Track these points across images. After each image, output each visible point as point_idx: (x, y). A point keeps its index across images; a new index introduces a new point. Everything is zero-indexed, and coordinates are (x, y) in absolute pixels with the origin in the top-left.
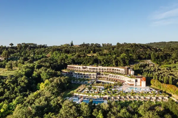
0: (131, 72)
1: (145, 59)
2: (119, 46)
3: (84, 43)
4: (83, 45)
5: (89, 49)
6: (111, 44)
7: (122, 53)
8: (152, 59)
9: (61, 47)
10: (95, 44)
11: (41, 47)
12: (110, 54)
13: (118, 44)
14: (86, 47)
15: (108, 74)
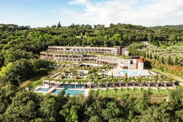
0: (125, 52)
1: (141, 40)
2: (112, 27)
3: (73, 24)
4: (72, 27)
5: (79, 30)
6: (104, 25)
7: (115, 34)
8: (149, 41)
9: (46, 29)
10: (86, 25)
11: (23, 28)
12: (102, 35)
13: (111, 25)
14: (75, 29)
15: (96, 55)
